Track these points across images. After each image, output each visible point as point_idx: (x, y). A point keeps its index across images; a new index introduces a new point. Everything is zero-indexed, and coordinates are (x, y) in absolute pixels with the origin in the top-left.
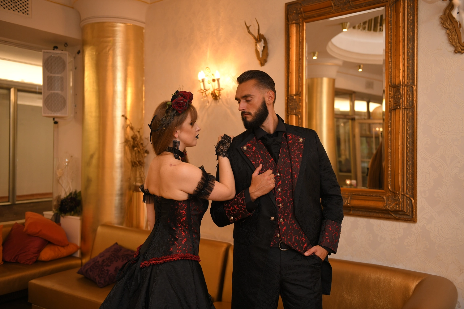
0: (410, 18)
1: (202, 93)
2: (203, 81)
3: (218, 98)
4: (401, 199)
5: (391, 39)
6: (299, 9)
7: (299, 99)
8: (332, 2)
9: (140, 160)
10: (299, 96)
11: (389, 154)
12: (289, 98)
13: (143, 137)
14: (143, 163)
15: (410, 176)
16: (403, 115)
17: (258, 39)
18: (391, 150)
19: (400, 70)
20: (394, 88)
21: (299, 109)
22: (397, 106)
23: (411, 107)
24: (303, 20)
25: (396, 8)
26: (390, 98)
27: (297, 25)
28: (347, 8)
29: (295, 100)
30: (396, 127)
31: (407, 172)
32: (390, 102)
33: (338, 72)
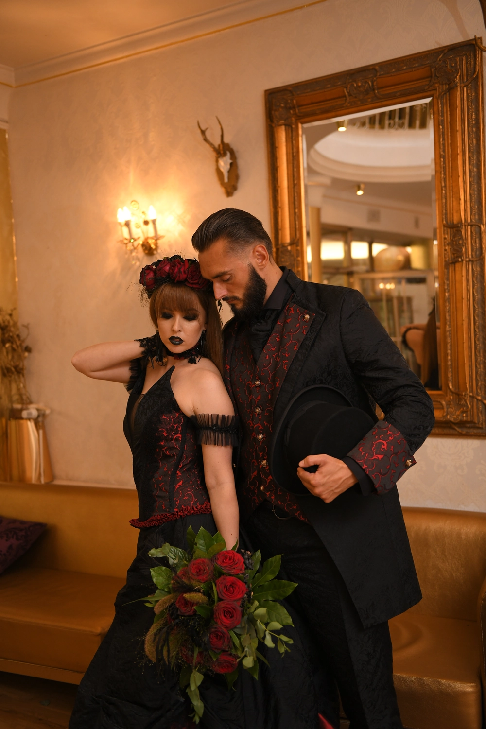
0: (472, 116)
1: (125, 246)
2: (127, 224)
3: (155, 252)
4: (470, 404)
5: (444, 151)
6: (289, 101)
7: (297, 250)
8: (345, 89)
9: (17, 363)
10: (297, 246)
11: (448, 334)
12: (280, 250)
13: (19, 324)
14: (22, 369)
15: (482, 366)
16: (468, 271)
17: (222, 152)
18: (451, 327)
19: (460, 199)
20: (452, 230)
21: (298, 267)
22: (458, 257)
23: (478, 259)
24: (296, 120)
25: (449, 100)
26: (445, 246)
27: (287, 127)
28: (370, 100)
29: (290, 252)
30: (458, 291)
31: (476, 361)
32: (446, 252)
33: (325, 196)
